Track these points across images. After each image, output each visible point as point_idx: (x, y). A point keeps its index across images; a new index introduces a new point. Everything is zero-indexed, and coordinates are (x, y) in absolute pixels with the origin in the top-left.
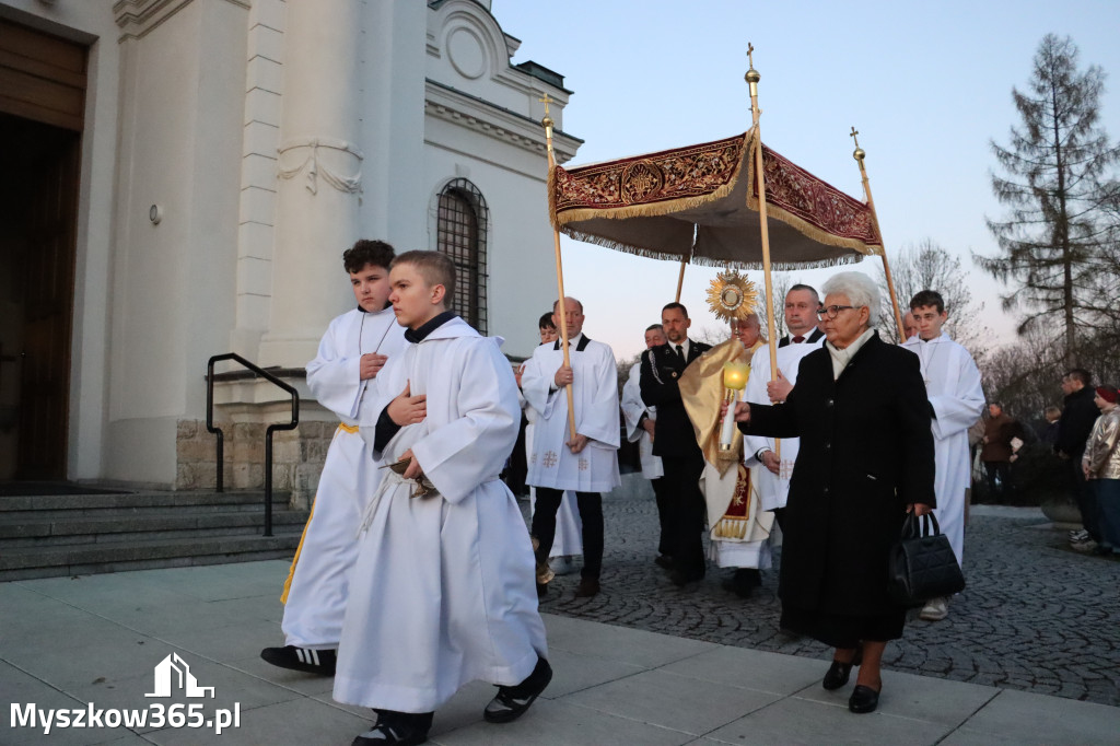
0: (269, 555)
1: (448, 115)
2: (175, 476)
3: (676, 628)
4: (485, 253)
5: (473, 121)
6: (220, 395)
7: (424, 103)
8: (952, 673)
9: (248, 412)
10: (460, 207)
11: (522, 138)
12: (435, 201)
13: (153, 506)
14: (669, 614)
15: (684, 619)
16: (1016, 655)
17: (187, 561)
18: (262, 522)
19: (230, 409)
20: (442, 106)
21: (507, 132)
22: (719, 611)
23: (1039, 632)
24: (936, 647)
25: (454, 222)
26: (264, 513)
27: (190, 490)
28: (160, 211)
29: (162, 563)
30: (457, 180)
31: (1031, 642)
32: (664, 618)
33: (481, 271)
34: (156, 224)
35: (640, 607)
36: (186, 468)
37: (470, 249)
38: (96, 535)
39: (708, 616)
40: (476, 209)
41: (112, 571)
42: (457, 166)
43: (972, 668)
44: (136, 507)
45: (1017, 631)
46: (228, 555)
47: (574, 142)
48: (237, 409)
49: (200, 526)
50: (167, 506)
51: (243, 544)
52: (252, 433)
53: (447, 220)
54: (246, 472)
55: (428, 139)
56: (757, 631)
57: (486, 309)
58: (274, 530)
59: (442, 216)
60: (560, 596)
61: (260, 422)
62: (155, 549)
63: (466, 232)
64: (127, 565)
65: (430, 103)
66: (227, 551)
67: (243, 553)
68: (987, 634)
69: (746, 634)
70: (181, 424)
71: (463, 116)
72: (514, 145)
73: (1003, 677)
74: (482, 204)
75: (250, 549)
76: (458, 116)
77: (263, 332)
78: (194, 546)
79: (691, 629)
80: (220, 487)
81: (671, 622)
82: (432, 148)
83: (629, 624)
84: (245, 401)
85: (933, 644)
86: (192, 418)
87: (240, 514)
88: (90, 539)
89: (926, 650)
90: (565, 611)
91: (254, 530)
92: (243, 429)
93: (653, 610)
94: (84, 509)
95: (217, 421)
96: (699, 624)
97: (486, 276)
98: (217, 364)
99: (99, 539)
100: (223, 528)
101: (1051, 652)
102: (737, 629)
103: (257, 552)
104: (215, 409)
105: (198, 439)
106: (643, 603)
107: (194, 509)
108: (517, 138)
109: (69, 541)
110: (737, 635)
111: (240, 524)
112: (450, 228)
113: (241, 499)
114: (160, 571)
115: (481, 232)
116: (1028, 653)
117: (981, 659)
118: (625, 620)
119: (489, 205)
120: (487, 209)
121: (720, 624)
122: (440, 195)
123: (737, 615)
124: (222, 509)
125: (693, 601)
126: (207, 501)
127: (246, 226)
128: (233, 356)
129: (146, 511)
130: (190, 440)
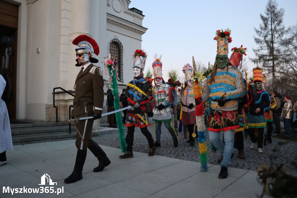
0: (70, 138)
1: (112, 22)
2: (45, 119)
3: (173, 156)
4: (122, 58)
5: (119, 24)
6: (56, 98)
7: (106, 19)
8: (238, 167)
9: (64, 102)
10: (116, 46)
11: (132, 28)
12: (109, 45)
13: (41, 126)
14: (171, 152)
15: (175, 154)
16: (254, 162)
17: (50, 140)
18: (68, 130)
19: (59, 101)
20: (111, 20)
21: (128, 26)
22: (183, 152)
23: (259, 157)
24: (235, 161)
25: (114, 50)
26: (69, 128)
27: (49, 122)
28: (40, 50)
29: (44, 141)
30: (115, 39)
31: (257, 159)
32: (170, 154)
33: (121, 63)
34: (38, 53)
35: (164, 151)
36: (48, 116)
37: (118, 58)
38: (27, 134)
39: (180, 153)
40: (120, 47)
41: (32, 143)
42: (115, 36)
43: (243, 165)
44: (37, 127)
45: (254, 157)
46: (60, 138)
47: (145, 29)
48: (61, 101)
49: (53, 131)
50: (44, 126)
51: (64, 136)
52: (65, 107)
53: (112, 50)
54: (63, 117)
55: (107, 29)
56: (192, 157)
57: (122, 73)
58: (71, 132)
59: (111, 49)
60: (144, 148)
61: (67, 104)
62: (42, 137)
63: (117, 53)
64: (36, 142)
65: (108, 19)
67: (64, 138)
68: (247, 157)
69: (190, 157)
70: (46, 105)
71: (116, 22)
72: (129, 30)
73: (250, 167)
74: (121, 46)
76: (115, 22)
77: (67, 81)
78: (52, 136)
79: (176, 156)
80: (57, 121)
81: (171, 155)
82: (108, 31)
83: (161, 155)
84: (63, 99)
85: (234, 160)
86: (49, 103)
87: (63, 128)
88: (26, 135)
89: (232, 161)
90: (146, 152)
91: (66, 132)
92: (62, 106)
93: (167, 152)
94: (23, 127)
95: (56, 104)
96: (178, 155)
97: (122, 64)
98: (55, 90)
99: (28, 135)
100: (58, 132)
101: (261, 161)
102: (187, 156)
103: (67, 138)
104: (55, 101)
105: (51, 109)
106: (164, 150)
107: (51, 127)
108: (130, 28)
109: (21, 136)
110: (188, 158)
111: (63, 131)
112: (113, 52)
113: (62, 124)
114: (44, 143)
115: (121, 53)
116: (256, 162)
117: (245, 163)
118: (160, 154)
119: (123, 46)
120: (122, 47)
121: (183, 155)
122: (110, 43)
123: (188, 153)
124: (58, 127)
125: (177, 149)
126: (54, 125)
127: (62, 54)
128: (60, 88)
129: (39, 128)
130: (49, 109)
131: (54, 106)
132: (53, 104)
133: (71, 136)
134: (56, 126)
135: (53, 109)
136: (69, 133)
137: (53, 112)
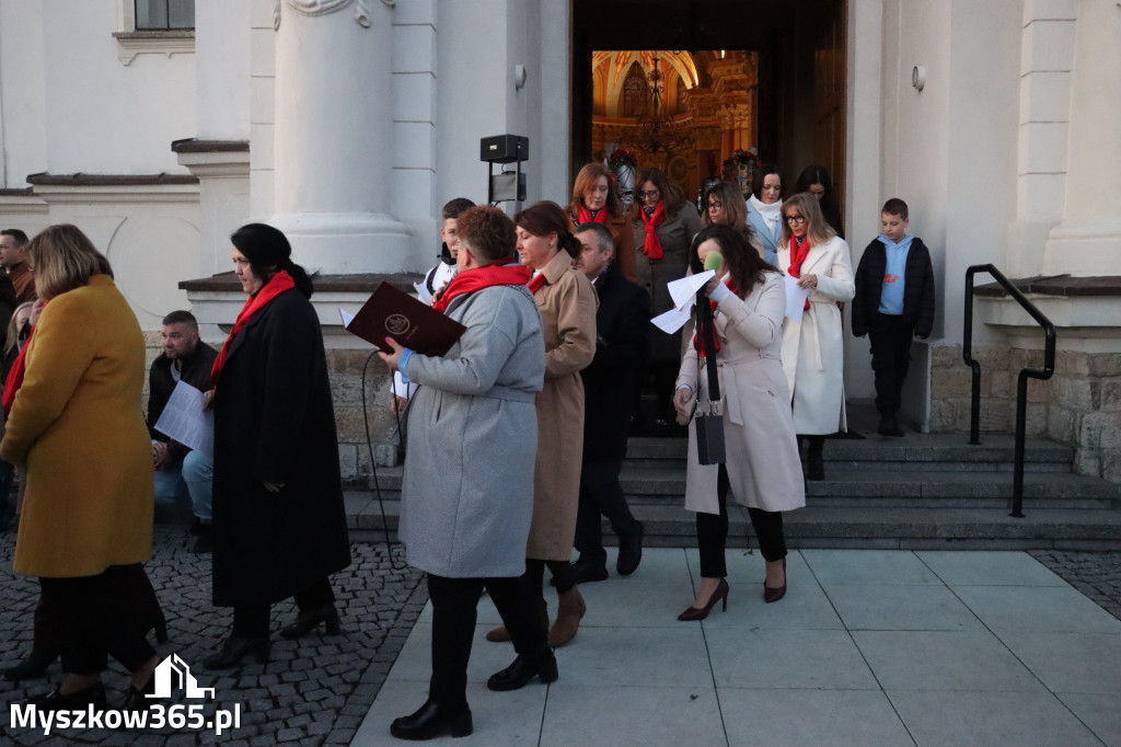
0: (1009, 544)
2: (929, 415)
6: (982, 314)
9: (1026, 336)
13: (878, 461)
17: (892, 543)
19: (1007, 330)
27: (944, 433)
28: (924, 73)
34: (920, 90)
36: (945, 405)
44: (857, 461)
46: (949, 539)
48: (1014, 331)
50: (895, 461)
51: (973, 524)
58: (1025, 503)
62: (849, 526)
64: (815, 542)
66: (944, 535)
67: (969, 538)
70: (937, 351)
75: (980, 534)
77: (1054, 226)
80: (971, 437)
86: (950, 343)
92: (1021, 358)
95: (986, 346)
98: (977, 277)
100: (958, 498)
105: (955, 369)
107: (933, 466)
111: (981, 494)
113: (998, 456)
126: (949, 457)
127: (1028, 77)
128: (989, 268)
129: (869, 466)
130: (951, 370)
131: (968, 359)
132: (962, 342)
134: (963, 462)
135: (968, 372)
136: (1011, 511)
137: (969, 386)
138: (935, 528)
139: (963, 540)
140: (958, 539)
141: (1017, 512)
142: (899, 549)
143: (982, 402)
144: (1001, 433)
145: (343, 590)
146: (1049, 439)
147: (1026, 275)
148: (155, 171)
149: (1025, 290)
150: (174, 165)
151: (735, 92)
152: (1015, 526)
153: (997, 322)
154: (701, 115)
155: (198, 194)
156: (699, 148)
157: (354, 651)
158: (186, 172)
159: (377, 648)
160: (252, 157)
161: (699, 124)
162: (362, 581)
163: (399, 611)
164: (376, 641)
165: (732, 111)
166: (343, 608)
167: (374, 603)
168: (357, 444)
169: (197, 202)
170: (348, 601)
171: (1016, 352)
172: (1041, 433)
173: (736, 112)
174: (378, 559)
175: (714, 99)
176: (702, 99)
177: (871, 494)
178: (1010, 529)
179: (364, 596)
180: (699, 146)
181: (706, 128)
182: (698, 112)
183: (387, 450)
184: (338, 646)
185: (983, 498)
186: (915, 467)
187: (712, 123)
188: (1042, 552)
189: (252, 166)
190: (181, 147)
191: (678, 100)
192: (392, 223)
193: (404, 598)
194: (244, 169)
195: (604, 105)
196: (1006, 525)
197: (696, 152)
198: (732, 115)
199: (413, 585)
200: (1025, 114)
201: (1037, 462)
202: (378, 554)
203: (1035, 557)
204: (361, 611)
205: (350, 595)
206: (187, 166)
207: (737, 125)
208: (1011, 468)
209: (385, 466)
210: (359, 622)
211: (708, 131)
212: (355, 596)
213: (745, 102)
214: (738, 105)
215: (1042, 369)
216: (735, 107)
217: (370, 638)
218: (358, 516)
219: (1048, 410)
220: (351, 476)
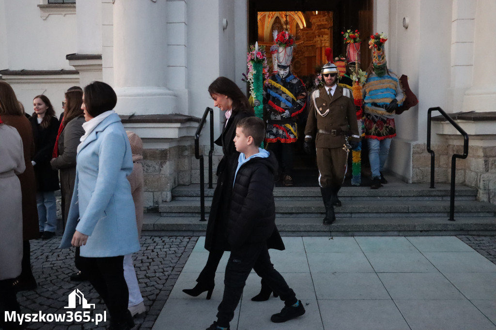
0: (448, 233)
2: (411, 175)
6: (435, 129)
13: (389, 196)
17: (396, 233)
27: (419, 183)
34: (406, 28)
36: (418, 171)
41: (353, 236)
44: (380, 196)
46: (421, 231)
49: (410, 211)
50: (397, 196)
51: (430, 225)
52: (457, 151)
58: (455, 215)
61: (462, 145)
64: (361, 234)
66: (421, 229)
70: (415, 146)
75: (435, 229)
77: (467, 89)
78: (399, 225)
86: (421, 143)
94: (351, 197)
95: (437, 144)
98: (433, 113)
100: (425, 212)
103: (440, 231)
105: (424, 154)
111: (435, 211)
113: (443, 193)
126: (421, 194)
127: (455, 22)
128: (438, 109)
129: (385, 198)
130: (421, 155)
131: (429, 150)
132: (426, 142)
133: (449, 229)
134: (427, 196)
135: (429, 155)
136: (449, 218)
137: (430, 162)
138: (415, 226)
139: (428, 231)
140: (426, 231)
141: (452, 219)
142: (399, 236)
143: (436, 169)
144: (445, 183)
145: (148, 258)
146: (465, 185)
147: (454, 112)
148: (59, 69)
149: (455, 118)
150: (67, 65)
151: (323, 30)
152: (451, 225)
153: (441, 133)
154: (307, 41)
155: (79, 79)
156: (306, 56)
157: (153, 286)
158: (73, 69)
159: (163, 284)
160: (103, 62)
161: (307, 45)
162: (156, 254)
163: (173, 267)
164: (164, 281)
165: (321, 38)
166: (148, 266)
167: (162, 264)
168: (153, 192)
169: (78, 82)
170: (150, 263)
171: (451, 146)
172: (462, 183)
173: (323, 39)
174: (164, 244)
175: (313, 33)
176: (307, 33)
177: (386, 211)
178: (448, 226)
179: (157, 260)
180: (306, 54)
181: (309, 46)
182: (306, 39)
183: (167, 194)
184: (146, 283)
185: (436, 212)
186: (406, 198)
187: (312, 44)
188: (463, 236)
189: (103, 66)
190: (71, 57)
191: (297, 33)
192: (168, 92)
193: (175, 261)
194: (99, 67)
195: (263, 36)
196: (447, 225)
197: (305, 57)
198: (321, 40)
199: (179, 256)
200: (454, 39)
201: (460, 196)
202: (163, 242)
203: (460, 239)
204: (156, 267)
205: (151, 260)
206: (74, 66)
207: (323, 45)
208: (449, 199)
209: (166, 202)
210: (155, 272)
211: (310, 48)
212: (153, 261)
213: (327, 34)
214: (324, 36)
215: (462, 154)
216: (322, 36)
217: (160, 279)
218: (154, 224)
219: (465, 172)
220: (150, 206)
